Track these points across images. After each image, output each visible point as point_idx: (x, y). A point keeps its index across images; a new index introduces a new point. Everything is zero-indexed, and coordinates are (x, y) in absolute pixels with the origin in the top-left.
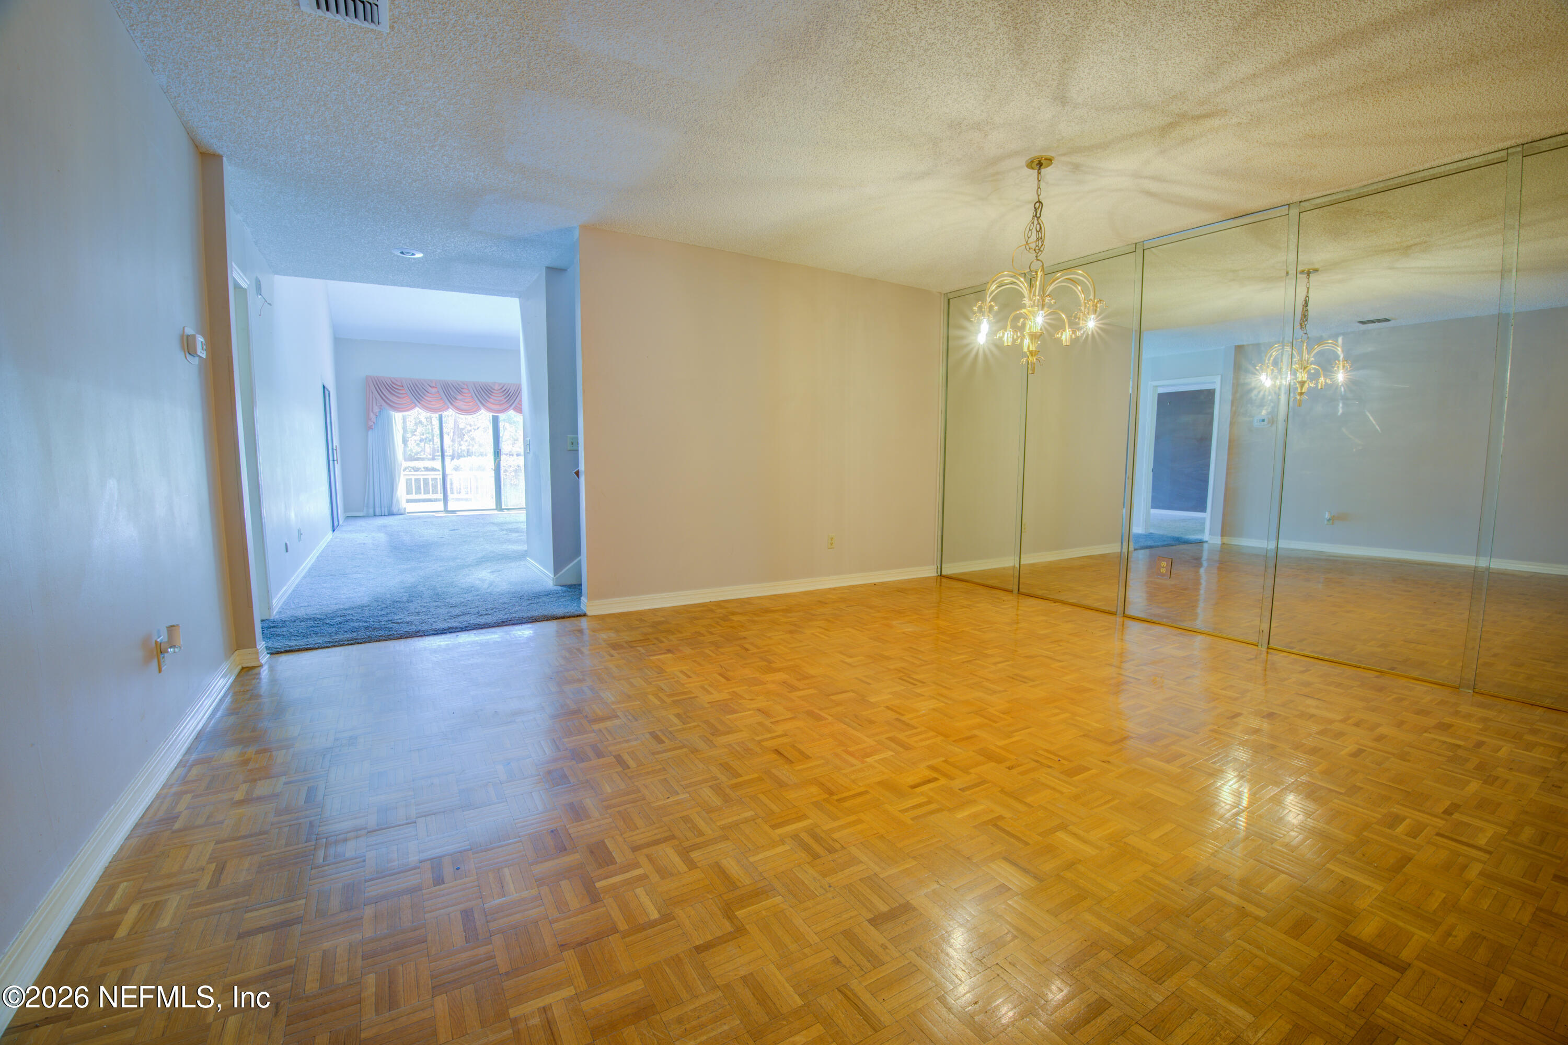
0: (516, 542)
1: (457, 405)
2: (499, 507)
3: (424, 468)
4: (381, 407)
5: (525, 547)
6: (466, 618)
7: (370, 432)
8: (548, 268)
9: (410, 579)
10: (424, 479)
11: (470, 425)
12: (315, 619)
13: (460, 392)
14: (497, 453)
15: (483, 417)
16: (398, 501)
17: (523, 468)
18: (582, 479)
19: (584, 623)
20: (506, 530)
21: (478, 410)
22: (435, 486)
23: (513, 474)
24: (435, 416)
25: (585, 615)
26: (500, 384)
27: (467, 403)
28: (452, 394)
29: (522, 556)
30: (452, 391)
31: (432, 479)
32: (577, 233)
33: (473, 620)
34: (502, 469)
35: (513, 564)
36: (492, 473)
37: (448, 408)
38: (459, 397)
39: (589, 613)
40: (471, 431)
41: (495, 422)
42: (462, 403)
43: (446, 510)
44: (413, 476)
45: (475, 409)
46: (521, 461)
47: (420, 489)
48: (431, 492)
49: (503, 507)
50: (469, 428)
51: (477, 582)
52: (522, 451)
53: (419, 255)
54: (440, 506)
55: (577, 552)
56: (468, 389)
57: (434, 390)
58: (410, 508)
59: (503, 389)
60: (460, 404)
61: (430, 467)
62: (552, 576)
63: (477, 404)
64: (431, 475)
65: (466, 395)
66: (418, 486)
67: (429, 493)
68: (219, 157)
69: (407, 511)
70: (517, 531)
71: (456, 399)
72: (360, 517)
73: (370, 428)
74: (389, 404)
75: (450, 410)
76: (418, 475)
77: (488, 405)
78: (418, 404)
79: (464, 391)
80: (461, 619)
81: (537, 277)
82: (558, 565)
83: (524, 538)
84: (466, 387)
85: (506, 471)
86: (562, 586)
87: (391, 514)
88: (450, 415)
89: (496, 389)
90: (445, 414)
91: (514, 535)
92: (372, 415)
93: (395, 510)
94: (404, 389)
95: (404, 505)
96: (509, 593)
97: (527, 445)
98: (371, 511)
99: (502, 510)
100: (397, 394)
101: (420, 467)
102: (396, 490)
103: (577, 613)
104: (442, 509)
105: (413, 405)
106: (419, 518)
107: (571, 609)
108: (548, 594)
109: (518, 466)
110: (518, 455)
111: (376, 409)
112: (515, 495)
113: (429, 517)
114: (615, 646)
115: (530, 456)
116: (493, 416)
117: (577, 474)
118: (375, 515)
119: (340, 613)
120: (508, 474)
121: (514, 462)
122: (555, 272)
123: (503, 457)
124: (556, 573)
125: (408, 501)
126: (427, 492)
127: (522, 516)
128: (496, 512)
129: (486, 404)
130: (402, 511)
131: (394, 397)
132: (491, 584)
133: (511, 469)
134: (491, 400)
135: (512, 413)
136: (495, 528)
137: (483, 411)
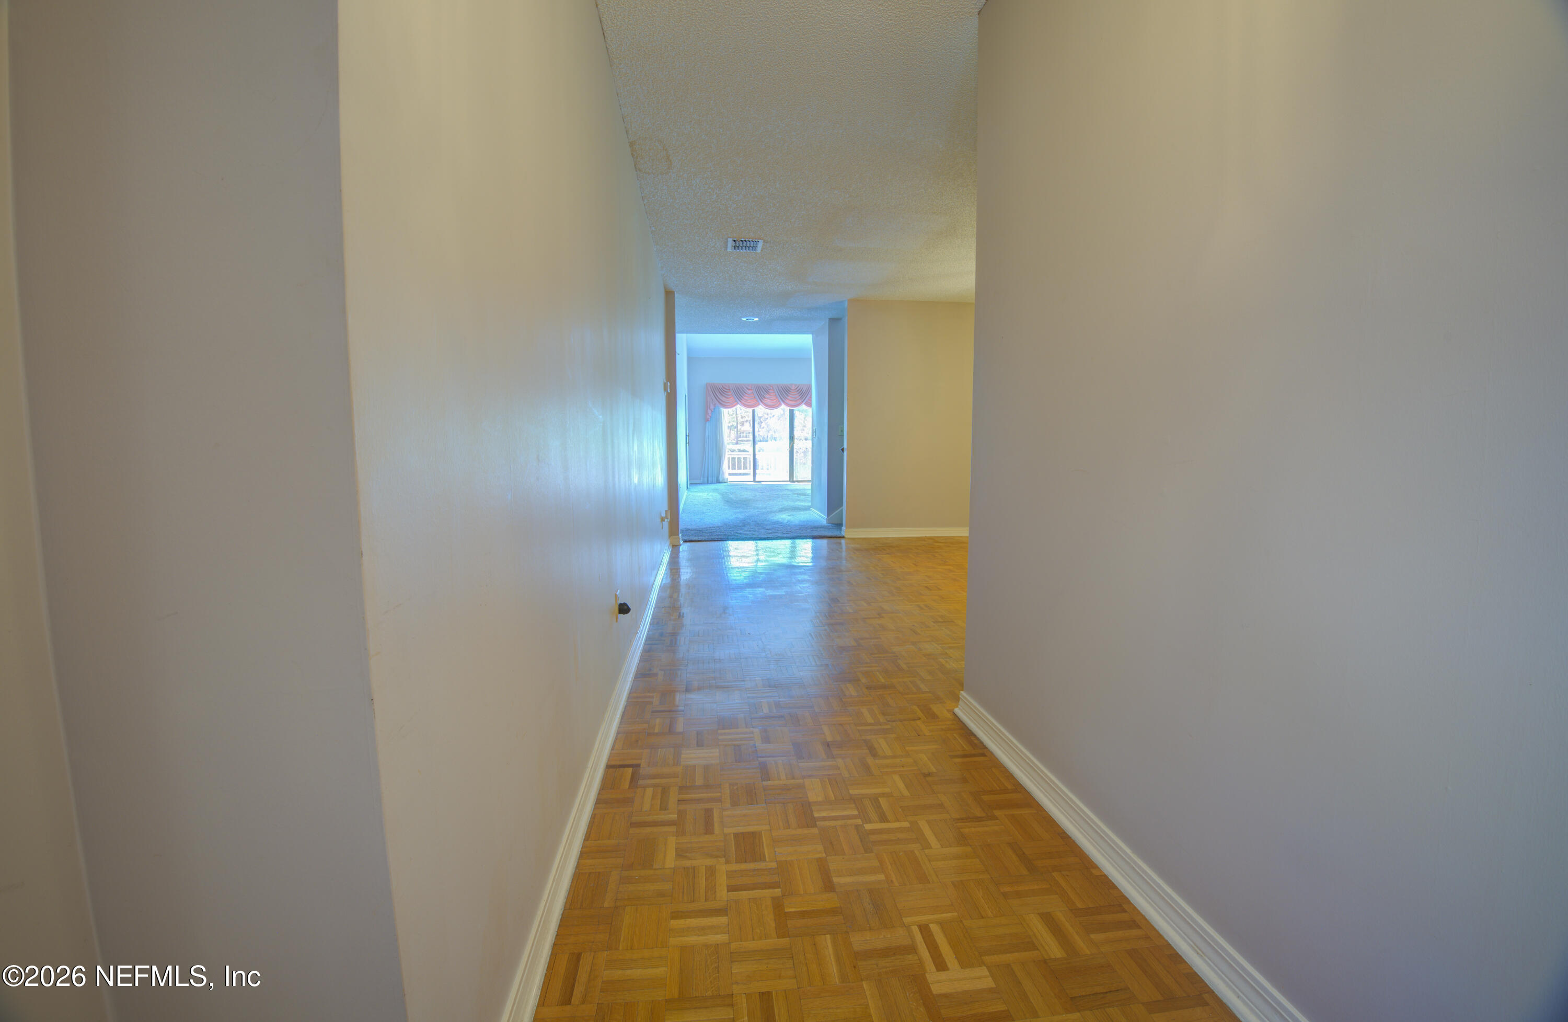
0: (804, 501)
1: (765, 402)
2: (792, 479)
3: (738, 449)
4: (715, 405)
5: (810, 504)
6: (776, 534)
7: (708, 423)
8: (830, 319)
9: (741, 516)
10: (738, 458)
11: (767, 415)
12: (697, 530)
13: (767, 392)
14: (792, 438)
15: (784, 409)
16: (723, 473)
17: (810, 450)
18: (845, 453)
19: (843, 541)
20: (797, 494)
21: (780, 405)
22: (745, 463)
23: (802, 455)
24: (750, 410)
25: (843, 537)
26: (796, 385)
27: (772, 400)
28: (762, 393)
29: (808, 509)
30: (762, 391)
31: (744, 458)
32: (846, 304)
33: (780, 535)
34: (795, 451)
35: (802, 513)
36: (788, 453)
37: (759, 404)
38: (767, 396)
39: (846, 536)
40: (767, 418)
41: (792, 413)
42: (769, 400)
43: (754, 481)
44: (736, 455)
45: (777, 405)
46: (809, 444)
47: (735, 466)
48: (742, 468)
49: (795, 480)
50: (766, 416)
51: (780, 520)
52: (810, 436)
53: (756, 319)
54: (751, 478)
55: (841, 505)
56: (773, 390)
57: (750, 392)
58: (731, 479)
59: (798, 389)
60: (767, 401)
61: (742, 449)
62: (826, 517)
63: (779, 401)
64: (742, 455)
65: (772, 394)
66: (735, 463)
67: (741, 469)
68: (674, 292)
69: (729, 480)
70: (804, 494)
71: (764, 397)
72: (699, 484)
73: (707, 420)
74: (721, 403)
75: (760, 406)
76: (733, 455)
77: (787, 401)
78: (739, 402)
79: (770, 391)
80: (773, 534)
81: (823, 324)
82: (830, 511)
83: (810, 499)
84: (771, 388)
85: (797, 452)
86: (832, 524)
87: (718, 482)
88: (761, 410)
89: (793, 389)
90: (757, 409)
91: (802, 497)
92: (709, 412)
93: (721, 480)
94: (730, 392)
95: (726, 476)
96: (799, 525)
97: (814, 432)
98: (706, 479)
99: (793, 481)
100: (725, 395)
101: (735, 449)
102: (722, 465)
103: (839, 536)
104: (752, 480)
105: (735, 403)
106: (737, 485)
107: (836, 533)
108: (823, 527)
109: (807, 449)
110: (806, 439)
111: (712, 407)
112: (804, 471)
113: (744, 485)
114: (857, 550)
115: (815, 440)
116: (790, 409)
117: (843, 450)
118: (708, 483)
119: (708, 529)
120: (798, 454)
121: (804, 445)
122: (834, 322)
123: (796, 441)
124: (828, 515)
125: (730, 474)
126: (739, 468)
127: (808, 486)
128: (789, 483)
129: (785, 401)
130: (726, 481)
131: (724, 398)
132: (788, 521)
133: (801, 451)
134: (788, 398)
135: (803, 407)
136: (789, 493)
137: (783, 406)
